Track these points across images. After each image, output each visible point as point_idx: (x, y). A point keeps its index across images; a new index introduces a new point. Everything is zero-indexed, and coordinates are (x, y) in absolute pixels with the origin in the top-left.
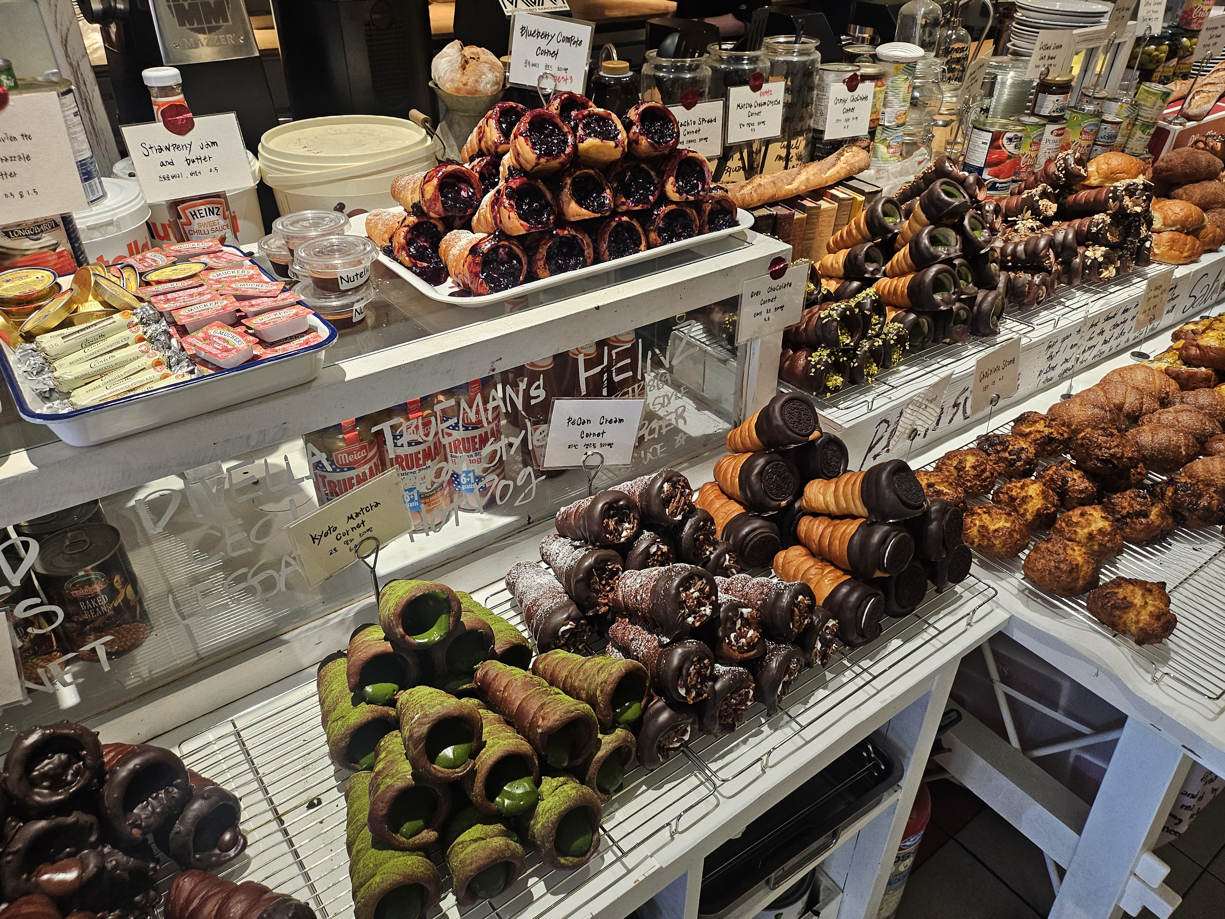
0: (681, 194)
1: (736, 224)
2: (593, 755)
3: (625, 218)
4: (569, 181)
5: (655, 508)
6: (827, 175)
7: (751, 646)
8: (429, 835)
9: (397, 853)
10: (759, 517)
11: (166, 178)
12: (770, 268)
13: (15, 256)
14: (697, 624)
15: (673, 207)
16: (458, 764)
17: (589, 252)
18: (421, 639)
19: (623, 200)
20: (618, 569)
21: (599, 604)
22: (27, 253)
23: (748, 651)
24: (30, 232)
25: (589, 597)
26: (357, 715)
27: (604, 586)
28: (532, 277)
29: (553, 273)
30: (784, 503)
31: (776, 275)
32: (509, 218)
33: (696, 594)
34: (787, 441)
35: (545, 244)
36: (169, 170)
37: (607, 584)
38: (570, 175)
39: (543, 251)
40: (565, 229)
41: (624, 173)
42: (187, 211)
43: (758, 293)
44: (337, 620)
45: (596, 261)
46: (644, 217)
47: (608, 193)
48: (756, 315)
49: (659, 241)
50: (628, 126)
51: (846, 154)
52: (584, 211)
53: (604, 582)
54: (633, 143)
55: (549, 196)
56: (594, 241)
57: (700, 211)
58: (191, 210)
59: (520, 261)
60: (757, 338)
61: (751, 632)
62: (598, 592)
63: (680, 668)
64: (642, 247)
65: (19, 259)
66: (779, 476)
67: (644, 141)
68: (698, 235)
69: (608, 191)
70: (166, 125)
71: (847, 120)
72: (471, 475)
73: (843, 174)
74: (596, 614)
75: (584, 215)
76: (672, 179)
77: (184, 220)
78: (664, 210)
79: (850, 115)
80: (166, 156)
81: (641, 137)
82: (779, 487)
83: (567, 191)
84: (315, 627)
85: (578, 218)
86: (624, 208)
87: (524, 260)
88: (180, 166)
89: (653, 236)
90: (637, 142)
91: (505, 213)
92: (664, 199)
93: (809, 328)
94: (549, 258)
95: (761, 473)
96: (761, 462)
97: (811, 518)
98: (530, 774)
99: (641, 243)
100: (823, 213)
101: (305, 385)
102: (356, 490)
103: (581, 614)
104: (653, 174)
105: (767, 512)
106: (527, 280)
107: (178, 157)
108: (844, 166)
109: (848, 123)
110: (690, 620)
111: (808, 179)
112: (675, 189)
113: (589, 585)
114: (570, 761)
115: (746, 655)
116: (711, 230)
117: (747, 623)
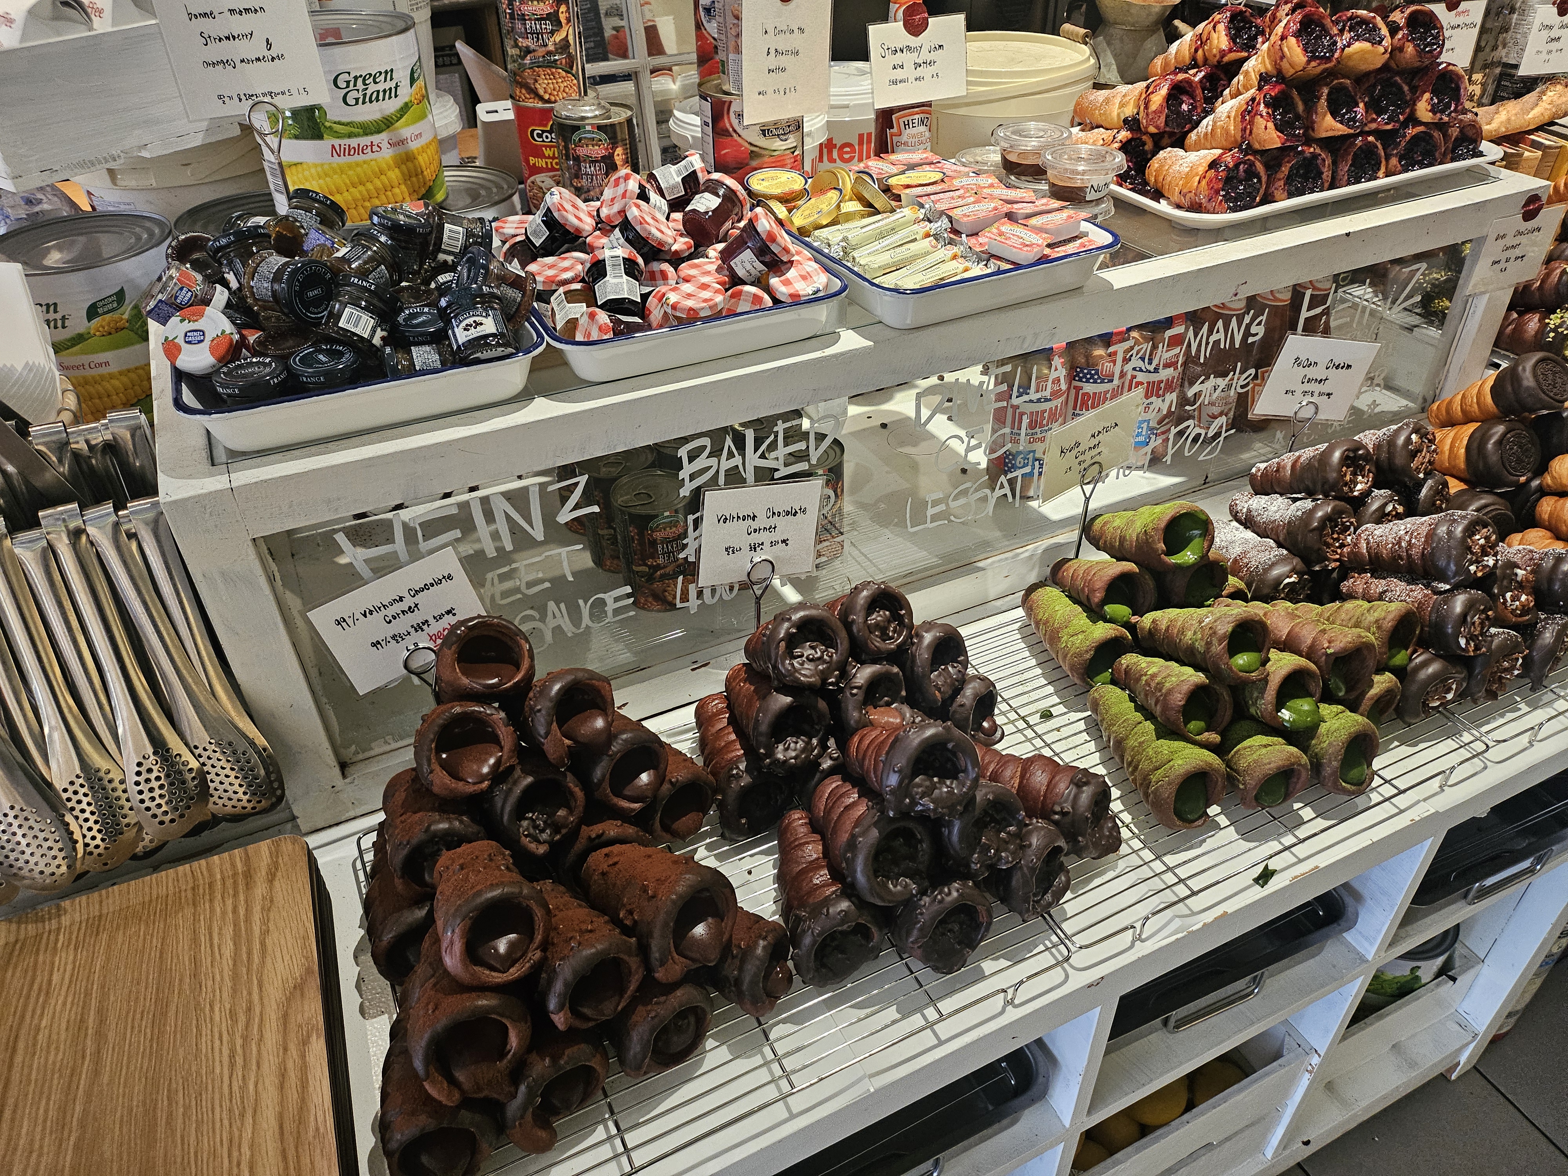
0: (1434, 113)
1: (1481, 154)
2: (1363, 693)
3: (1371, 139)
4: (1326, 91)
5: (1399, 461)
6: (1530, 116)
7: (1525, 610)
8: (1214, 737)
9: (1189, 745)
10: (1491, 492)
11: (895, 82)
12: (1524, 206)
13: (764, 156)
14: (1480, 574)
15: (1421, 129)
16: (1252, 668)
17: (1327, 175)
18: (1174, 560)
19: (1374, 116)
20: (1352, 523)
21: (1328, 559)
22: (775, 153)
23: (1520, 616)
24: (782, 132)
25: (1320, 549)
26: (1101, 631)
27: (1334, 539)
28: (1267, 199)
29: (1291, 195)
30: (1523, 479)
31: (1529, 216)
32: (1266, 128)
33: (1482, 541)
34: (1539, 406)
35: (1288, 162)
36: (899, 74)
37: (1338, 540)
38: (1327, 85)
39: (1285, 169)
40: (1310, 146)
41: (1374, 86)
42: (901, 121)
43: (1504, 236)
44: (1027, 554)
45: (1332, 187)
46: (1387, 138)
47: (1361, 109)
48: (1495, 263)
49: (1399, 168)
50: (1394, 29)
51: (1549, 94)
52: (1339, 126)
53: (1335, 536)
54: (1397, 50)
55: (1300, 107)
56: (1335, 163)
57: (1446, 135)
58: (905, 119)
59: (1260, 181)
60: (1484, 293)
61: (1524, 598)
62: (1328, 545)
63: (1464, 616)
64: (1381, 174)
65: (766, 159)
66: (1520, 447)
67: (1410, 49)
68: (1440, 164)
69: (1361, 105)
70: (905, 25)
71: (1550, 52)
72: (1145, 425)
73: (1546, 119)
74: (1325, 570)
75: (1339, 130)
76: (1427, 96)
77: (895, 130)
78: (1411, 132)
79: (1555, 46)
80: (899, 58)
81: (1407, 44)
82: (1519, 461)
83: (1323, 102)
84: (1006, 559)
85: (1330, 134)
86: (1373, 126)
87: (1264, 179)
88: (908, 72)
89: (1394, 161)
90: (1401, 49)
91: (1260, 122)
92: (1413, 120)
93: (1547, 286)
94: (1289, 179)
95: (1500, 442)
96: (1500, 429)
97: (1556, 498)
98: (1311, 696)
99: (1379, 169)
100: (1523, 163)
101: (1077, 290)
102: (1108, 405)
103: (1306, 569)
104: (1406, 88)
105: (1500, 488)
106: (1263, 203)
107: (908, 59)
108: (1549, 107)
109: (1550, 56)
110: (1473, 568)
111: (1509, 120)
112: (1429, 108)
113: (1321, 536)
114: (1346, 692)
115: (1520, 619)
116: (1453, 160)
117: (1521, 586)
